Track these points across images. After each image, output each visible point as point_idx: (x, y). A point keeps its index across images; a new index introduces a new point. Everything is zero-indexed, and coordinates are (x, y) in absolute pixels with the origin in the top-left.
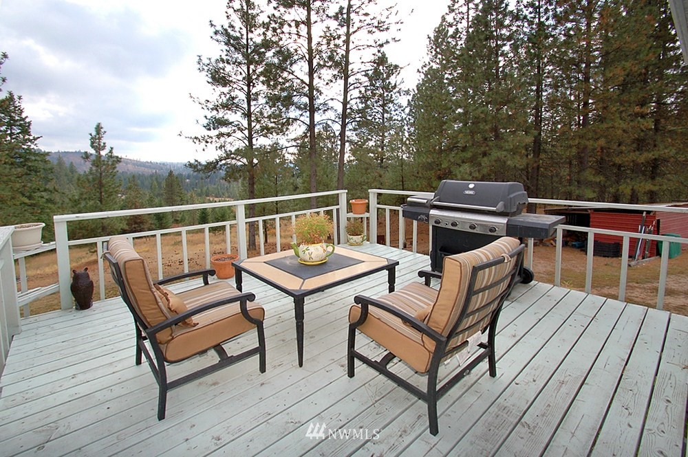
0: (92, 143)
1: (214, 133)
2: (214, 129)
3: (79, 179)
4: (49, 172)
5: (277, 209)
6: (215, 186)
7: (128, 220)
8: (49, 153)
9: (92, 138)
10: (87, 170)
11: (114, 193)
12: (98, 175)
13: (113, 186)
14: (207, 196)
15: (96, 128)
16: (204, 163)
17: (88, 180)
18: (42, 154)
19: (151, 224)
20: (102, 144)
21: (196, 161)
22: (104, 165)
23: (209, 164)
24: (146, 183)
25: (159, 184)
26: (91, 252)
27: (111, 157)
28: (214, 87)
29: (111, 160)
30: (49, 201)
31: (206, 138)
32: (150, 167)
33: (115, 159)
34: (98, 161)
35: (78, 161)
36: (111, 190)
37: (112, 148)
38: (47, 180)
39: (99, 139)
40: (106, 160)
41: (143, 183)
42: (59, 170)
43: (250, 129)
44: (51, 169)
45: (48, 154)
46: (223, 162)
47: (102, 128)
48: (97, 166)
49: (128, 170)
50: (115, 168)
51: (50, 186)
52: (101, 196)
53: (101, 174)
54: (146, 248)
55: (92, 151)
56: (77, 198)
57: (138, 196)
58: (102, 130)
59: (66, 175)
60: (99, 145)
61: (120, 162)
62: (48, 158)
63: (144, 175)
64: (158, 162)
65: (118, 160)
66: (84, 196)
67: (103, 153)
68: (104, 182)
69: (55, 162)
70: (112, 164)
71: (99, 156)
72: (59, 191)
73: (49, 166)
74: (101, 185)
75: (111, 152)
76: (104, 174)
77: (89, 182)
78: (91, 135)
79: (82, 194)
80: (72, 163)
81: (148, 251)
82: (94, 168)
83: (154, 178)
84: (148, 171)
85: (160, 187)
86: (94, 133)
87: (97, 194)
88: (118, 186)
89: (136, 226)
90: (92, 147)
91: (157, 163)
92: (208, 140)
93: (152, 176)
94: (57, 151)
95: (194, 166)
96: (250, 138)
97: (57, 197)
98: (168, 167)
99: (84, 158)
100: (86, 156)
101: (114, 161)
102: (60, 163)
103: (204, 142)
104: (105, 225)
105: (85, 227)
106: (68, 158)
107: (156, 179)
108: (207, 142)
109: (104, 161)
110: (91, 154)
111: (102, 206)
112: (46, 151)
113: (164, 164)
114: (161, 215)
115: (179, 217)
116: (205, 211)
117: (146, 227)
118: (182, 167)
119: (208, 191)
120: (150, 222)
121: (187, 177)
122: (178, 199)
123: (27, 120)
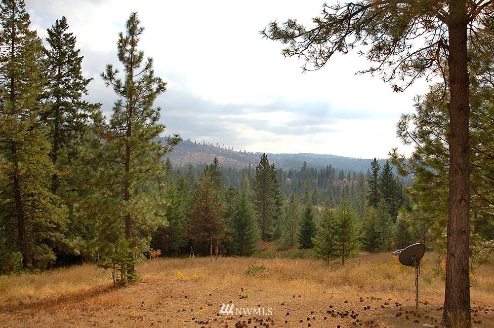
0: (121, 50)
6: (326, 190)
9: (121, 41)
15: (129, 23)
19: (227, 233)
20: (137, 54)
47: (138, 22)
58: (139, 26)
78: (120, 35)
84: (240, 166)
86: (125, 33)
89: (206, 234)
90: (121, 57)
99: (106, 78)
114: (243, 219)
115: (272, 231)
116: (311, 220)
117: (219, 238)
118: (283, 161)
119: (315, 197)
120: (226, 230)
121: (290, 174)
122: (273, 201)
123: (79, 56)
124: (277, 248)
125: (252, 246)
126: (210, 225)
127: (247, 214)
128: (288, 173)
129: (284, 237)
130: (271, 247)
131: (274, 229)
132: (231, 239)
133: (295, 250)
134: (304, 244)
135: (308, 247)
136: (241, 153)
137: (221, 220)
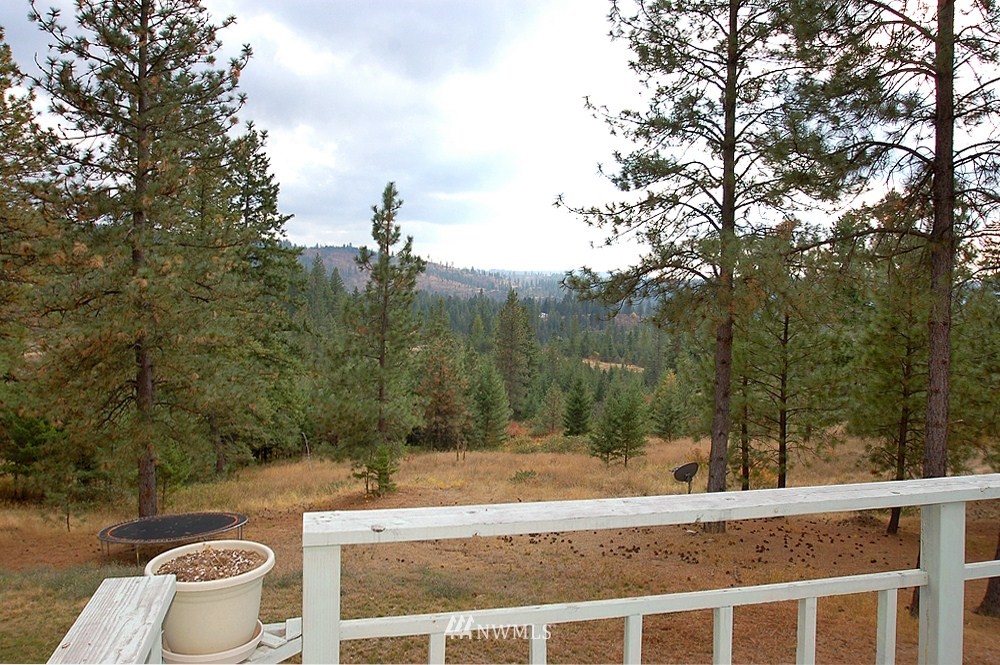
0: (377, 227)
1: (636, 196)
2: (638, 186)
3: (346, 309)
4: (299, 289)
5: (783, 413)
6: (603, 333)
7: (427, 407)
8: (302, 248)
9: (376, 217)
10: (362, 287)
11: (406, 343)
12: (381, 299)
13: (406, 327)
14: (584, 355)
15: (385, 195)
16: (605, 276)
17: (362, 311)
18: (290, 253)
19: (468, 417)
20: (393, 231)
21: (587, 271)
22: (394, 277)
23: (619, 279)
24: (462, 318)
25: (486, 320)
26: (356, 475)
27: (408, 258)
28: (644, 76)
29: (408, 265)
30: (295, 351)
31: (618, 210)
32: (469, 282)
33: (414, 264)
34: (383, 269)
35: (347, 265)
36: (400, 337)
37: (410, 239)
38: (293, 307)
39: (390, 218)
40: (397, 264)
41: (454, 318)
42: (314, 284)
43: (729, 182)
44: (303, 283)
45: (299, 251)
46: (654, 274)
47: (395, 194)
48: (381, 281)
49: (429, 287)
50: (413, 284)
51: (297, 320)
52: (383, 347)
53: (386, 298)
54: (457, 479)
55: (374, 246)
56: (341, 349)
57: (449, 348)
58: (396, 199)
59: (325, 297)
60: (388, 231)
61: (422, 270)
62: (299, 260)
63: (457, 298)
64: (487, 270)
65: (420, 265)
66: (354, 347)
67: (395, 249)
68: (390, 316)
69: (310, 268)
70: (409, 276)
71: (385, 258)
72: (312, 331)
73: (299, 277)
74: (385, 323)
75: (408, 248)
76: (391, 298)
77: (364, 316)
78: (375, 209)
79: (349, 342)
80: (336, 270)
81: (460, 489)
82: (375, 284)
83: (477, 307)
84: (465, 292)
85: (488, 330)
86: (381, 206)
87: (376, 343)
88: (415, 328)
89: (439, 419)
90: (376, 235)
91: (484, 273)
92: (622, 216)
93: (472, 302)
94: (314, 245)
95: (581, 285)
96: (728, 209)
97: (306, 344)
98: (506, 282)
99: (360, 262)
100: (364, 255)
101: (412, 268)
102: (318, 270)
103: (611, 222)
104: (385, 415)
105: (349, 416)
106: (330, 260)
107: (481, 310)
108: (618, 221)
109: (393, 268)
110: (372, 253)
111: (382, 371)
112: (299, 245)
113: (497, 275)
114: (489, 397)
115: (521, 405)
116: (582, 395)
117: (457, 424)
118: (534, 283)
119: (585, 344)
120: (466, 413)
121: (546, 306)
122: (524, 360)
123: (273, 182)
124: (531, 431)
125: (500, 432)
126: (445, 407)
127: (494, 389)
128: (542, 303)
129: (541, 415)
130: (523, 430)
131: (525, 402)
132: (472, 424)
133: (559, 437)
134: (572, 429)
135: (577, 433)
136: (467, 270)
137: (459, 400)
